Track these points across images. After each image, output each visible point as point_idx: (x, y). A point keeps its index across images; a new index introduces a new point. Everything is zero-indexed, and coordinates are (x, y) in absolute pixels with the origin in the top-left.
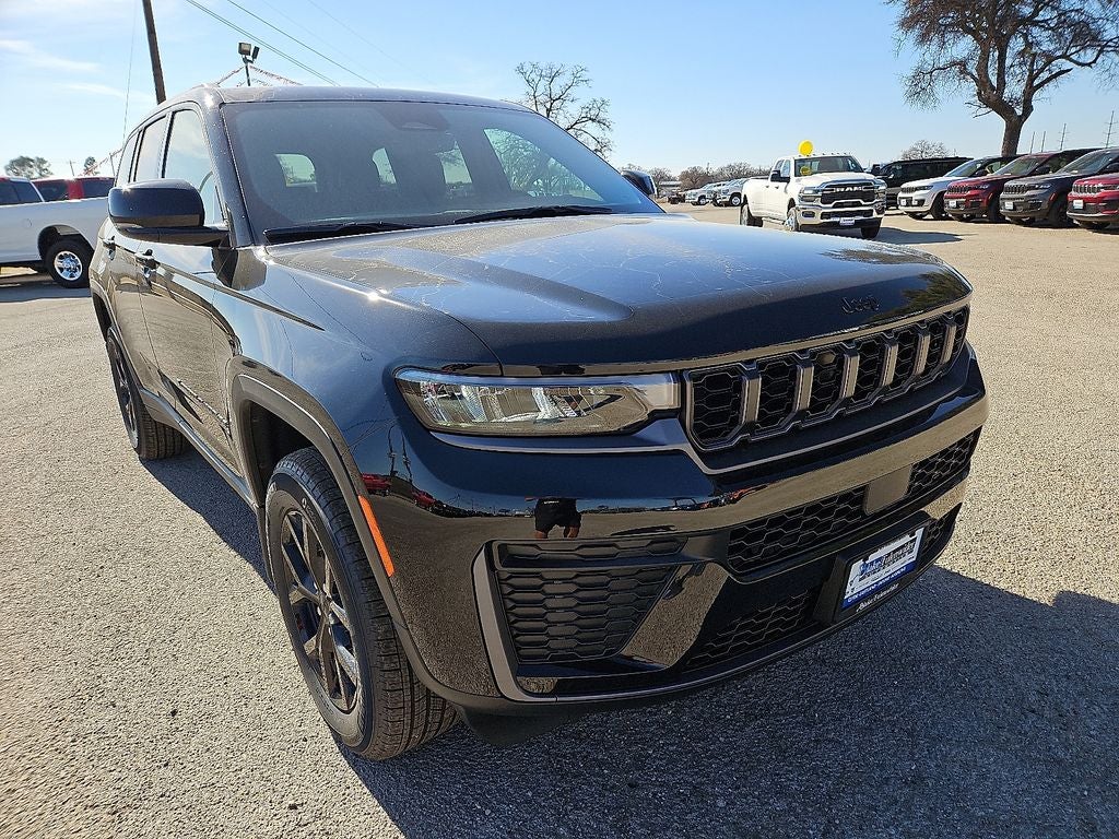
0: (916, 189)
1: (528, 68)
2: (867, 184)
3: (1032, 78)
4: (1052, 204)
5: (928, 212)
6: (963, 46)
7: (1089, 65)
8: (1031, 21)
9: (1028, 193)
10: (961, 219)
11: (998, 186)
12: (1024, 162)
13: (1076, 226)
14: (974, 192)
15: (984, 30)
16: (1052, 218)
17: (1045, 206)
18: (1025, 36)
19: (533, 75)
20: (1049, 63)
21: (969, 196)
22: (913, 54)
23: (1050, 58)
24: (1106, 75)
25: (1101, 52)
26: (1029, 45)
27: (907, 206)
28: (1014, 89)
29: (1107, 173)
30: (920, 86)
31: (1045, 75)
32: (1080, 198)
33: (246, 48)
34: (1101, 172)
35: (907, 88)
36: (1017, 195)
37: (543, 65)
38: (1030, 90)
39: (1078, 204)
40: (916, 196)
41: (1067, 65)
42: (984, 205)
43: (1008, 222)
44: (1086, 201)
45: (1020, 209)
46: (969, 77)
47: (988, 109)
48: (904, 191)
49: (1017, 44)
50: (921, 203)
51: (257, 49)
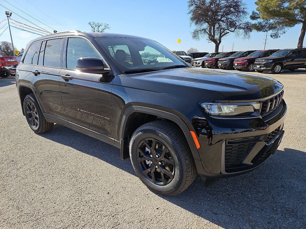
0: (198, 60)
1: (92, 23)
2: (189, 59)
3: (221, 34)
4: (230, 64)
5: (201, 66)
6: (205, 26)
7: (233, 31)
8: (220, 20)
9: (224, 62)
10: (209, 68)
11: (217, 60)
12: (222, 54)
13: (235, 70)
14: (212, 61)
15: (210, 22)
16: (230, 68)
17: (228, 65)
18: (219, 24)
19: (93, 25)
20: (224, 31)
21: (211, 62)
22: (194, 27)
23: (224, 30)
24: (237, 34)
25: (235, 28)
26: (220, 26)
27: (196, 64)
28: (217, 37)
29: (241, 57)
30: (195, 35)
31: (223, 34)
32: (237, 63)
33: (8, 13)
34: (240, 57)
35: (192, 35)
36: (222, 62)
37: (96, 23)
38: (220, 37)
39: (236, 64)
40: (198, 62)
41: (228, 31)
42: (214, 64)
43: (220, 68)
44: (238, 64)
45: (223, 65)
46: (207, 33)
47: (211, 41)
48: (195, 60)
49: (217, 26)
50: (199, 63)
51: (11, 13)
